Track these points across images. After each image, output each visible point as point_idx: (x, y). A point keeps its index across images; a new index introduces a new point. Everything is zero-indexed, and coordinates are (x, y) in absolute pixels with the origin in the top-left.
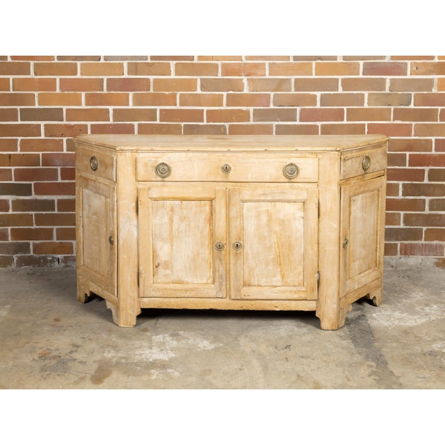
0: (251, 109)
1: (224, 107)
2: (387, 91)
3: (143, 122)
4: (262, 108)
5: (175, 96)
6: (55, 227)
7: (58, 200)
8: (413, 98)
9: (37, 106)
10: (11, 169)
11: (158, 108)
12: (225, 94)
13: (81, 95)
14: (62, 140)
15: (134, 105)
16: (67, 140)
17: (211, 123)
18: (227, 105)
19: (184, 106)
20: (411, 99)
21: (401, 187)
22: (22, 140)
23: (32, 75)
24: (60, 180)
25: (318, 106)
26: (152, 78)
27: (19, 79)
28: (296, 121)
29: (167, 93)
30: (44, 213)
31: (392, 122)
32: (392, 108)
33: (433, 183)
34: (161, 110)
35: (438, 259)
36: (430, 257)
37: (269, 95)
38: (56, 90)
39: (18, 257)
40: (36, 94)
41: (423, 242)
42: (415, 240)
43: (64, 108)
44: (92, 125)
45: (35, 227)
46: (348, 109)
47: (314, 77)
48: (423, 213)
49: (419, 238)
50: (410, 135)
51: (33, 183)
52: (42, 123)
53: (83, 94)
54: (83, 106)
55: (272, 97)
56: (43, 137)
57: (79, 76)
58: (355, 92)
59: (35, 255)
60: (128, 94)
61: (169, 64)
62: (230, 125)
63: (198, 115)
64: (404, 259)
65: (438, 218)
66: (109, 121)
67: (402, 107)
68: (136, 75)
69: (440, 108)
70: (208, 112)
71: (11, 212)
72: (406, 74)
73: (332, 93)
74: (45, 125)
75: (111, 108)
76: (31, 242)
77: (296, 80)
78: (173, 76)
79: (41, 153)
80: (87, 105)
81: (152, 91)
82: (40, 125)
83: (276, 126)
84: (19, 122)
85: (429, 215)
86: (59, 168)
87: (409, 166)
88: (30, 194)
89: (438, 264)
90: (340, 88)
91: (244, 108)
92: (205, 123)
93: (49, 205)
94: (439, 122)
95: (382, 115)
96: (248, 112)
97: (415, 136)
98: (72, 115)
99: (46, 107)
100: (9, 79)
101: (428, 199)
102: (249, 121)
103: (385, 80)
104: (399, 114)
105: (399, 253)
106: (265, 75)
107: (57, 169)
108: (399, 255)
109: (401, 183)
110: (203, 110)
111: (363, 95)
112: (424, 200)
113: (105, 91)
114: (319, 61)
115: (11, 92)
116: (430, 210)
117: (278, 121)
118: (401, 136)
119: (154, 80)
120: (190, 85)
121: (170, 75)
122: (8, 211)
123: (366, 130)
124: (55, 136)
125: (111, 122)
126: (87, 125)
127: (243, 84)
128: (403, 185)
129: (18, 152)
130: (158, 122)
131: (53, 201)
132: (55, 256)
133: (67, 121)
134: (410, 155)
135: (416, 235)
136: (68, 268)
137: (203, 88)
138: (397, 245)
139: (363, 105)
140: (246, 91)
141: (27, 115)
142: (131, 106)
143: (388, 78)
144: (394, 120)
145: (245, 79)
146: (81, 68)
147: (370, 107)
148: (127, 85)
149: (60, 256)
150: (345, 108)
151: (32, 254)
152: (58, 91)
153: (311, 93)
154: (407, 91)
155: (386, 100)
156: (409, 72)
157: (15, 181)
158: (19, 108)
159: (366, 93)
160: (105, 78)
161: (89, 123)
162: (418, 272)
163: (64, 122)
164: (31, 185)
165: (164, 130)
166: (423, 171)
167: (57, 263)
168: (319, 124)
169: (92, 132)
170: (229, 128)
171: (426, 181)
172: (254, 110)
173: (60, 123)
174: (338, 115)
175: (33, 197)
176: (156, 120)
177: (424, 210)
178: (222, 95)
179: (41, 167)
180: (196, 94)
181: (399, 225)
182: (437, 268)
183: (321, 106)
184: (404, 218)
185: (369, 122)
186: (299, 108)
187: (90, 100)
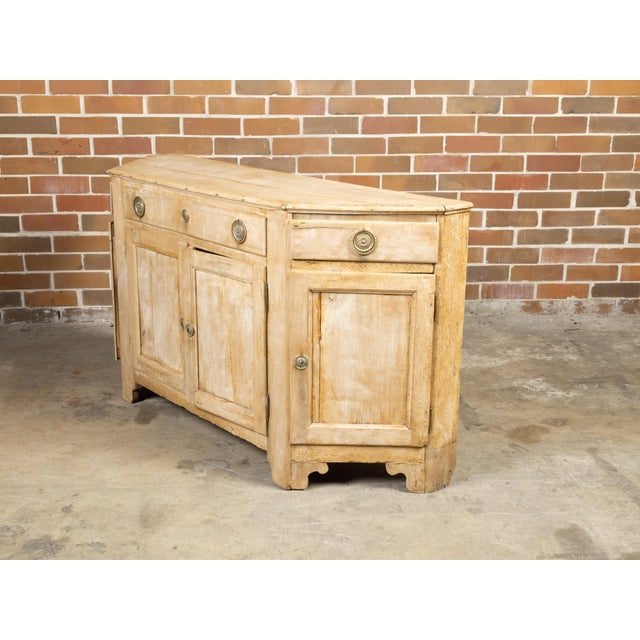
0: (301, 118)
1: (267, 116)
2: (471, 95)
3: (162, 135)
4: (314, 116)
5: (202, 101)
6: (52, 272)
7: (55, 238)
8: (502, 103)
9: (20, 114)
11: (182, 116)
12: (267, 98)
13: (78, 98)
14: (57, 159)
15: (149, 112)
16: (63, 159)
17: (250, 137)
18: (270, 113)
19: (214, 113)
20: (500, 104)
21: (484, 216)
22: (2, 160)
24: (55, 212)
25: (385, 114)
28: (357, 133)
29: (192, 96)
30: (37, 254)
31: (476, 134)
32: (477, 116)
33: (523, 210)
35: (527, 302)
36: (516, 300)
37: (324, 99)
38: (44, 93)
39: (6, 311)
40: (18, 97)
41: (509, 282)
42: (500, 280)
43: (58, 116)
44: (95, 139)
45: (26, 272)
46: (422, 118)
48: (510, 247)
49: (504, 277)
50: (497, 151)
51: (20, 215)
52: (29, 137)
53: (82, 98)
54: (83, 114)
55: (327, 102)
56: (30, 155)
58: (431, 96)
59: (28, 308)
60: (142, 98)
62: (274, 139)
63: (232, 126)
64: (486, 303)
65: (528, 253)
66: (117, 133)
67: (489, 115)
69: (534, 116)
70: (246, 121)
73: (402, 96)
74: (33, 139)
75: (119, 117)
76: (22, 292)
79: (28, 176)
80: (87, 111)
81: (172, 94)
82: (26, 139)
83: (333, 139)
85: (518, 249)
86: (54, 196)
87: (496, 189)
88: (18, 230)
89: (525, 309)
90: (413, 90)
91: (292, 117)
92: (242, 136)
93: (43, 244)
94: (533, 134)
95: (465, 125)
96: (296, 122)
97: (503, 151)
98: (69, 125)
99: (33, 115)
101: (516, 230)
102: (298, 133)
104: (485, 124)
105: (480, 296)
107: (51, 197)
108: (480, 299)
109: (485, 211)
110: (239, 120)
111: (441, 99)
112: (512, 232)
113: (111, 94)
116: (519, 243)
117: (334, 133)
118: (486, 152)
120: (222, 87)
123: (444, 144)
124: (47, 153)
125: (120, 134)
126: (88, 140)
127: (291, 85)
128: (488, 213)
130: (181, 135)
131: (49, 238)
132: (54, 308)
133: (61, 133)
134: (497, 176)
135: (500, 274)
136: (72, 324)
137: (239, 90)
138: (477, 286)
139: (441, 113)
140: (294, 94)
141: (8, 126)
142: (145, 114)
144: (478, 132)
147: (450, 115)
148: (140, 86)
149: (61, 309)
150: (419, 116)
151: (23, 306)
152: (48, 94)
153: (376, 97)
154: (495, 94)
155: (470, 105)
159: (445, 97)
161: (91, 137)
162: (502, 318)
163: (58, 135)
164: (18, 218)
165: (190, 145)
166: (512, 195)
167: (57, 317)
168: (386, 137)
169: (95, 148)
170: (274, 143)
171: (515, 208)
172: (305, 119)
173: (52, 136)
174: (410, 125)
175: (22, 233)
176: (178, 132)
177: (511, 244)
178: (264, 100)
179: (30, 195)
180: (230, 98)
181: (481, 262)
182: (525, 314)
183: (389, 113)
184: (488, 254)
185: (449, 134)
186: (360, 117)
187: (91, 105)
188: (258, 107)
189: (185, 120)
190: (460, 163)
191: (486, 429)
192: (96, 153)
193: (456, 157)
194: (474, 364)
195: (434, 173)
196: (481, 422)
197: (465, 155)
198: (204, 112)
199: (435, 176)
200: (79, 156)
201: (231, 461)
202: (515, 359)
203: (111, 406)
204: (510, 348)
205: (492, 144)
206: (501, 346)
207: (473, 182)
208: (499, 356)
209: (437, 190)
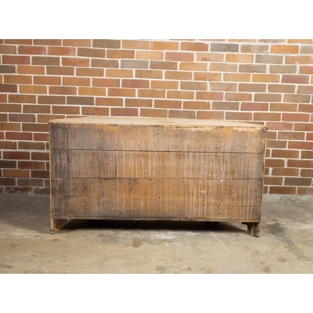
0: (211, 102)
1: (195, 100)
2: (296, 93)
3: (143, 108)
4: (218, 101)
5: (164, 92)
9: (77, 95)
11: (154, 99)
13: (105, 89)
15: (138, 97)
17: (186, 110)
18: (197, 99)
19: (170, 98)
20: (310, 99)
21: (300, 153)
22: (67, 116)
23: (75, 76)
25: (253, 101)
26: (150, 80)
27: (66, 78)
28: (238, 110)
29: (159, 90)
31: (297, 113)
32: (298, 104)
34: (155, 100)
37: (223, 93)
38: (89, 86)
40: (77, 87)
41: (311, 186)
42: (307, 185)
43: (95, 97)
44: (112, 109)
46: (271, 104)
47: (251, 83)
49: (309, 184)
50: (308, 121)
52: (81, 106)
53: (107, 89)
54: (107, 96)
55: (224, 94)
56: (81, 115)
57: (104, 77)
58: (276, 93)
60: (135, 90)
61: (161, 71)
62: (198, 111)
63: (178, 105)
64: (299, 197)
66: (122, 106)
67: (304, 103)
68: (141, 77)
70: (184, 102)
72: (308, 83)
73: (262, 93)
74: (82, 107)
75: (124, 98)
77: (240, 84)
78: (163, 79)
80: (109, 95)
81: (150, 88)
82: (79, 107)
83: (226, 112)
84: (66, 105)
87: (306, 140)
90: (267, 90)
91: (207, 101)
92: (182, 109)
95: (291, 108)
96: (209, 103)
97: (311, 121)
98: (100, 101)
99: (83, 96)
100: (60, 78)
102: (209, 109)
103: (295, 86)
104: (302, 108)
105: (296, 193)
106: (221, 81)
108: (296, 195)
109: (300, 150)
110: (181, 102)
111: (281, 95)
113: (121, 87)
114: (255, 73)
115: (62, 86)
117: (227, 110)
118: (302, 121)
119: (152, 81)
120: (174, 85)
121: (162, 78)
123: (281, 117)
124: (88, 114)
125: (124, 107)
126: (108, 108)
127: (207, 86)
128: (302, 151)
130: (153, 108)
133: (96, 105)
134: (307, 133)
135: (307, 182)
137: (182, 87)
138: (295, 188)
139: (280, 102)
140: (208, 90)
141: (71, 100)
142: (136, 97)
143: (297, 85)
144: (299, 111)
145: (208, 83)
146: (106, 73)
147: (285, 103)
148: (135, 84)
150: (269, 103)
152: (91, 86)
153: (249, 93)
154: (308, 93)
155: (295, 98)
156: (310, 82)
158: (66, 96)
159: (283, 94)
160: (121, 79)
161: (110, 107)
162: (308, 205)
163: (95, 106)
165: (157, 113)
168: (253, 112)
169: (111, 112)
170: (197, 113)
172: (213, 102)
174: (265, 107)
176: (152, 106)
178: (194, 92)
180: (178, 91)
181: (298, 176)
183: (255, 101)
184: (301, 172)
185: (284, 112)
186: (240, 102)
187: (111, 92)
188: (191, 96)
190: (289, 126)
191: (308, 260)
192: (111, 115)
193: (287, 124)
194: (297, 227)
196: (305, 256)
197: (291, 122)
198: (165, 97)
199: (276, 132)
201: (182, 268)
203: (119, 237)
205: (306, 118)
206: (309, 219)
207: (295, 136)
208: (309, 223)
209: (277, 140)
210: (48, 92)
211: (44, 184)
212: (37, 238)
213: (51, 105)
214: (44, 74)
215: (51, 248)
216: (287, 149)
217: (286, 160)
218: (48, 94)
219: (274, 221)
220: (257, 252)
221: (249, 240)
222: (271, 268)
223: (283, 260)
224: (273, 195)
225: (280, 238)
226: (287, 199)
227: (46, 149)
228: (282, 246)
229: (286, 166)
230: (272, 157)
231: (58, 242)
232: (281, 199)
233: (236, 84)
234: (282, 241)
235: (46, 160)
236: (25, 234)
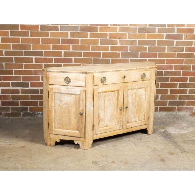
0: (120, 52)
1: (109, 52)
2: (175, 46)
3: (76, 57)
4: (125, 52)
5: (89, 47)
6: (39, 101)
7: (40, 89)
8: (184, 49)
9: (31, 50)
10: (20, 77)
11: (82, 51)
12: (110, 46)
13: (50, 45)
14: (42, 65)
15: (72, 50)
16: (44, 64)
17: (104, 58)
18: (111, 51)
19: (93, 51)
21: (178, 84)
22: (25, 64)
23: (29, 37)
24: (41, 81)
25: (147, 52)
26: (80, 39)
27: (24, 38)
28: (138, 57)
29: (86, 45)
30: (34, 95)
31: (176, 58)
32: (176, 53)
33: (191, 83)
35: (191, 113)
36: (188, 112)
38: (39, 43)
39: (23, 113)
40: (31, 45)
41: (186, 106)
42: (183, 105)
43: (43, 51)
44: (55, 58)
45: (30, 100)
47: (146, 39)
49: (184, 105)
50: (183, 64)
51: (29, 82)
52: (34, 57)
54: (51, 50)
55: (129, 48)
56: (34, 63)
57: (49, 37)
58: (162, 46)
59: (30, 112)
60: (70, 45)
61: (87, 33)
62: (112, 59)
63: (98, 55)
64: (178, 113)
65: (192, 97)
66: (62, 56)
67: (180, 52)
68: (74, 37)
70: (103, 53)
71: (20, 94)
72: (182, 39)
73: (153, 46)
74: (35, 58)
75: (63, 51)
76: (29, 107)
77: (139, 40)
78: (89, 38)
79: (33, 70)
80: (53, 50)
81: (80, 44)
82: (33, 58)
83: (130, 59)
84: (24, 57)
85: (189, 96)
87: (182, 76)
88: (28, 87)
89: (191, 115)
90: (156, 44)
91: (118, 52)
92: (101, 58)
93: (36, 91)
94: (194, 59)
95: (172, 55)
96: (119, 54)
97: (185, 64)
98: (47, 54)
99: (35, 50)
100: (19, 38)
101: (188, 89)
102: (119, 57)
103: (174, 41)
104: (179, 55)
105: (176, 110)
106: (126, 38)
107: (40, 77)
108: (176, 111)
110: (101, 53)
111: (165, 47)
112: (187, 90)
113: (60, 44)
114: (148, 33)
115: (21, 44)
116: (189, 93)
117: (131, 57)
118: (179, 64)
119: (81, 40)
120: (96, 42)
121: (87, 38)
122: (19, 94)
123: (166, 62)
124: (39, 62)
125: (63, 57)
127: (117, 42)
128: (179, 84)
129: (24, 69)
130: (82, 57)
131: (38, 90)
132: (39, 112)
133: (44, 56)
134: (182, 72)
135: (183, 103)
137: (101, 43)
138: (175, 107)
139: (165, 51)
140: (118, 45)
141: (27, 53)
142: (71, 50)
143: (175, 40)
144: (177, 58)
145: (118, 40)
146: (50, 34)
147: (168, 52)
148: (70, 41)
149: (41, 112)
150: (158, 52)
151: (29, 111)
152: (41, 44)
153: (145, 46)
154: (182, 46)
155: (174, 49)
156: (183, 38)
157: (22, 81)
158: (24, 50)
159: (166, 47)
160: (61, 38)
161: (54, 57)
162: (184, 118)
163: (43, 57)
164: (29, 83)
165: (85, 61)
166: (187, 78)
167: (39, 115)
168: (147, 59)
169: (55, 61)
170: (111, 60)
171: (188, 82)
172: (122, 53)
173: (41, 57)
175: (30, 88)
177: (187, 94)
179: (33, 76)
180: (98, 46)
181: (177, 99)
182: (190, 116)
183: (148, 51)
184: (179, 97)
185: (167, 58)
186: (139, 52)
187: (54, 47)
188: (107, 49)
189: (84, 52)
190: (171, 67)
191: (188, 153)
192: (55, 63)
193: (169, 66)
194: (178, 132)
195: (162, 71)
196: (186, 150)
197: (172, 65)
198: (90, 50)
200: (49, 64)
201: (108, 161)
202: (191, 131)
204: (188, 127)
205: (181, 62)
206: (185, 127)
207: (175, 74)
208: (186, 130)
209: (163, 76)
210: (11, 48)
211: (10, 110)
212: (11, 146)
213: (14, 57)
214: (8, 36)
215: (21, 152)
216: (170, 82)
217: (169, 89)
218: (11, 50)
219: (163, 129)
220: (155, 149)
221: (149, 142)
222: (165, 159)
223: (172, 154)
224: (161, 112)
225: (169, 140)
226: (170, 114)
227: (11, 87)
228: (170, 145)
229: (169, 94)
230: (160, 87)
231: (24, 148)
232: (166, 115)
233: (136, 40)
234: (170, 141)
235: (11, 94)
236: (2, 143)
